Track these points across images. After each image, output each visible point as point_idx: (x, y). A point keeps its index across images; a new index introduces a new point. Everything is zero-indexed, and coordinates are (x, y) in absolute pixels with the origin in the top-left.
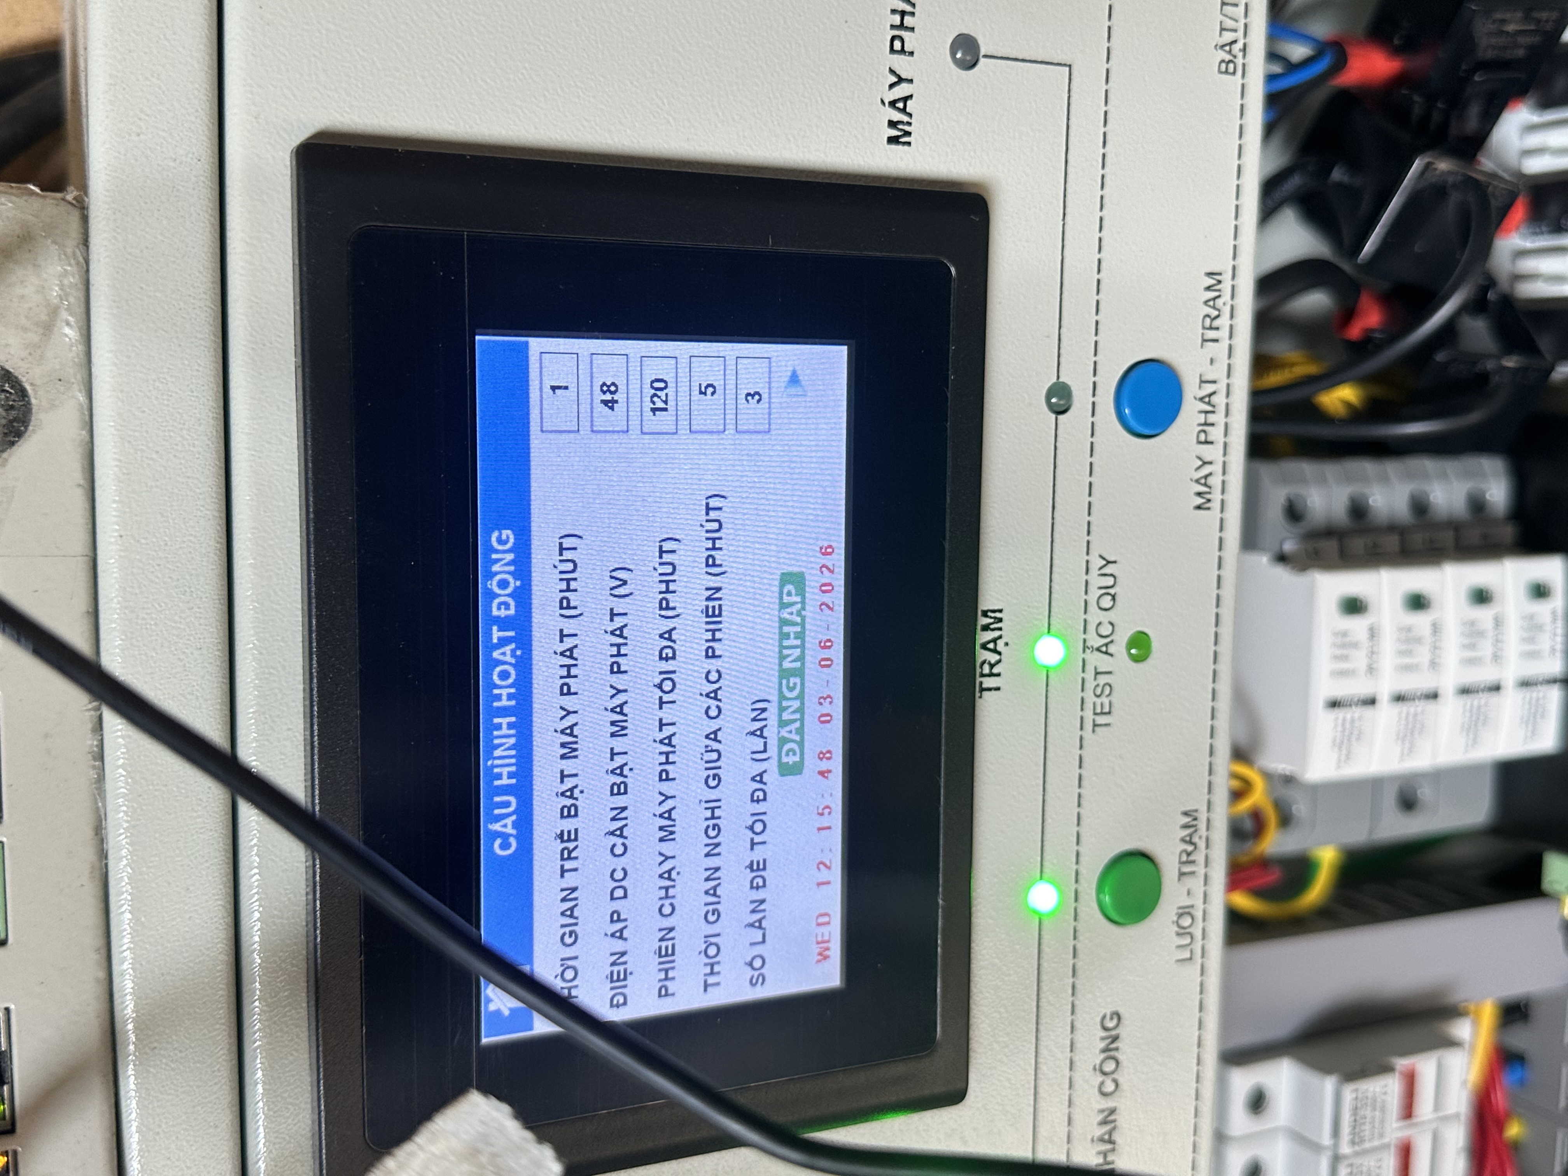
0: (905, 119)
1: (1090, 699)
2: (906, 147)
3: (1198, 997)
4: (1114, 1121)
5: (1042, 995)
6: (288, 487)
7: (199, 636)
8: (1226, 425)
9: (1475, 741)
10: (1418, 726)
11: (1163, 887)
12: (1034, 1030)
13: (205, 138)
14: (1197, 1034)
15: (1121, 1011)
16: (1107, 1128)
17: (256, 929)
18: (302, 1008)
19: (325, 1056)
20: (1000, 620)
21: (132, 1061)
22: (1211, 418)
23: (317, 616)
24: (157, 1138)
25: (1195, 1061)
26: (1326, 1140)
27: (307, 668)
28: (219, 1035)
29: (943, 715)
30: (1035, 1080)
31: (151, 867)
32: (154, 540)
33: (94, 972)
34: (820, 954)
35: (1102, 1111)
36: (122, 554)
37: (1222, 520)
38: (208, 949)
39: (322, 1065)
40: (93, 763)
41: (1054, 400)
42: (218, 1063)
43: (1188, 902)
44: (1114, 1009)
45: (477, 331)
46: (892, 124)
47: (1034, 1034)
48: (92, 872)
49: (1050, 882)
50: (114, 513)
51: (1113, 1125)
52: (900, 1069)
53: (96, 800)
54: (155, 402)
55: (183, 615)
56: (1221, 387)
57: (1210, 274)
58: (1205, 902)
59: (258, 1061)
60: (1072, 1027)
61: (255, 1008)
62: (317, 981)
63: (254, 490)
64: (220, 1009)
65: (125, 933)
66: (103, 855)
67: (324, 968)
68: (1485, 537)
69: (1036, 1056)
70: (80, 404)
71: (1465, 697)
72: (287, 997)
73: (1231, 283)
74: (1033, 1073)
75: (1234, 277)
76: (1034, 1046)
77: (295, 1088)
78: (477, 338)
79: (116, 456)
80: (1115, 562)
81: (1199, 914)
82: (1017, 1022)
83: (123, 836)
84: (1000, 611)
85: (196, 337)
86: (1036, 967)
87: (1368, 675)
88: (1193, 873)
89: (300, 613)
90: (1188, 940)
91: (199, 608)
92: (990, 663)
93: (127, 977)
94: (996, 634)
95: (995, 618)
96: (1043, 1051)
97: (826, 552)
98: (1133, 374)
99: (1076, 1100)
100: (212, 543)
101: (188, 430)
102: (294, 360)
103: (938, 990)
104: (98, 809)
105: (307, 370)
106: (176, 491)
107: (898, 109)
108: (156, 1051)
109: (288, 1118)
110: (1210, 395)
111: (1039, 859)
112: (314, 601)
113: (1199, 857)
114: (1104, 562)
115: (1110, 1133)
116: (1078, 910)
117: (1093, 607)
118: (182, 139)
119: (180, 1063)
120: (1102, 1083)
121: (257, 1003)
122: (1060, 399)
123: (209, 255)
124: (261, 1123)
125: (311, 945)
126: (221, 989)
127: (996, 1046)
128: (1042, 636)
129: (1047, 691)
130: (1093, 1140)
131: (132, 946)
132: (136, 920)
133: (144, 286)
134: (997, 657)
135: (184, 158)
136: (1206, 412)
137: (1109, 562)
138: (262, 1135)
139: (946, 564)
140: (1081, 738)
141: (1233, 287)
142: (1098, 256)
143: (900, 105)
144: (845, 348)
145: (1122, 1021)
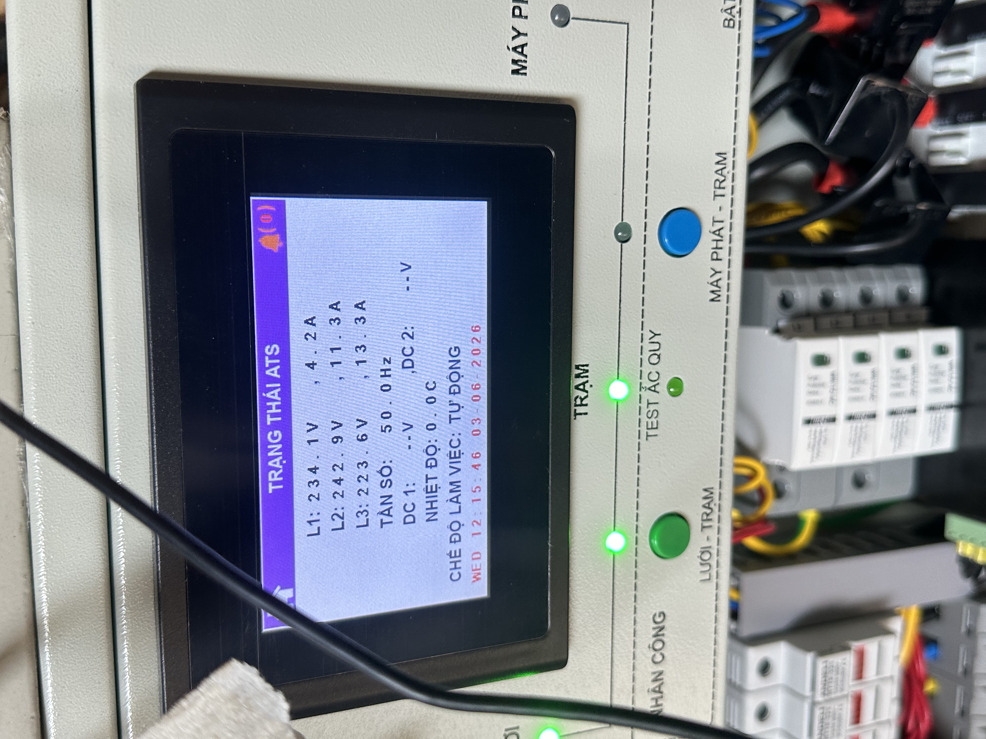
0: (523, 58)
1: (644, 419)
2: (523, 76)
3: (715, 603)
4: (662, 679)
5: (615, 602)
6: (136, 292)
7: (83, 384)
8: (730, 248)
9: (900, 444)
10: (863, 435)
11: (691, 536)
12: (611, 623)
13: (80, 77)
14: (714, 625)
15: (666, 611)
16: (657, 684)
17: (122, 562)
18: (151, 610)
19: (165, 640)
20: (587, 371)
21: (47, 643)
22: (720, 244)
23: (154, 371)
24: (64, 690)
25: (713, 642)
26: (807, 692)
27: (149, 403)
28: (100, 627)
29: (550, 430)
30: (612, 654)
31: (55, 525)
32: (54, 325)
33: (23, 589)
34: (474, 577)
35: (654, 673)
36: (34, 334)
37: (727, 308)
38: (92, 575)
39: (163, 645)
40: (20, 462)
41: (620, 234)
42: (100, 644)
43: (707, 544)
44: (661, 610)
45: (251, 194)
46: (514, 62)
47: (611, 626)
48: (20, 529)
49: (621, 532)
50: (29, 309)
51: (661, 681)
52: (525, 647)
53: (22, 484)
54: (53, 240)
55: (72, 371)
56: (727, 225)
57: (718, 154)
58: (718, 544)
59: (125, 643)
60: (635, 621)
61: (122, 611)
62: (159, 594)
63: (115, 294)
64: (102, 611)
65: (41, 565)
66: (27, 518)
67: (163, 586)
68: (908, 316)
69: (612, 639)
70: (8, 242)
71: (893, 416)
72: (142, 604)
73: (732, 159)
74: (610, 649)
75: (734, 155)
76: (611, 633)
77: (149, 659)
78: (252, 198)
79: (29, 274)
80: (660, 335)
81: (714, 552)
82: (600, 618)
83: (38, 507)
84: (587, 365)
85: (77, 200)
86: (611, 584)
87: (831, 404)
88: (710, 527)
89: (144, 369)
90: (708, 568)
91: (82, 367)
92: (581, 398)
93: (43, 592)
94: (585, 380)
95: (584, 370)
96: (616, 636)
97: (476, 329)
98: (670, 217)
99: (637, 666)
100: (90, 326)
101: (73, 257)
102: (138, 213)
103: (549, 599)
104: (23, 489)
105: (145, 219)
106: (66, 295)
107: (519, 53)
108: (62, 637)
109: (144, 678)
110: (719, 230)
111: (613, 518)
112: (152, 362)
113: (715, 516)
114: (653, 335)
115: (659, 687)
116: (638, 550)
117: (646, 363)
118: (66, 78)
119: (77, 645)
120: (654, 656)
121: (124, 608)
122: (623, 233)
123: (85, 149)
124: (127, 680)
125: (155, 572)
126: (101, 599)
127: (587, 633)
128: (614, 380)
129: (617, 415)
130: (648, 691)
131: (46, 573)
132: (47, 557)
133: (44, 169)
134: (585, 394)
135: (67, 90)
136: (717, 241)
137: (656, 335)
138: (128, 688)
139: (551, 337)
140: (639, 444)
141: (734, 162)
142: (647, 143)
143: (520, 50)
144: (485, 204)
145: (666, 617)
